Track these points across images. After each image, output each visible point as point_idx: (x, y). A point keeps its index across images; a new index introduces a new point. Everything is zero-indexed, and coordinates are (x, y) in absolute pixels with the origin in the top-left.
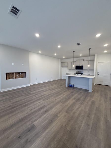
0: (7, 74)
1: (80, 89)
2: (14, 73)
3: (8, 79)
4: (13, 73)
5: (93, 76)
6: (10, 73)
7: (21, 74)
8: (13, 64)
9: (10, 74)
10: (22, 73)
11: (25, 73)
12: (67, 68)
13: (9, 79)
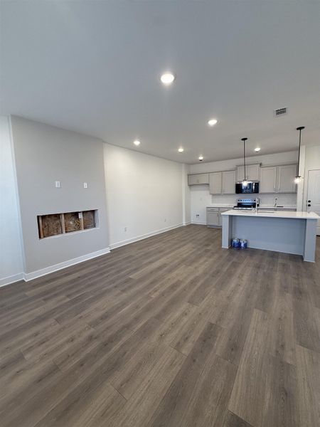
0: (40, 221)
1: (274, 255)
2: (59, 215)
3: (44, 237)
4: (57, 216)
5: (295, 210)
6: (50, 216)
7: (80, 216)
8: (57, 184)
9: (49, 219)
10: (83, 212)
11: (93, 212)
12: (208, 192)
13: (48, 235)
